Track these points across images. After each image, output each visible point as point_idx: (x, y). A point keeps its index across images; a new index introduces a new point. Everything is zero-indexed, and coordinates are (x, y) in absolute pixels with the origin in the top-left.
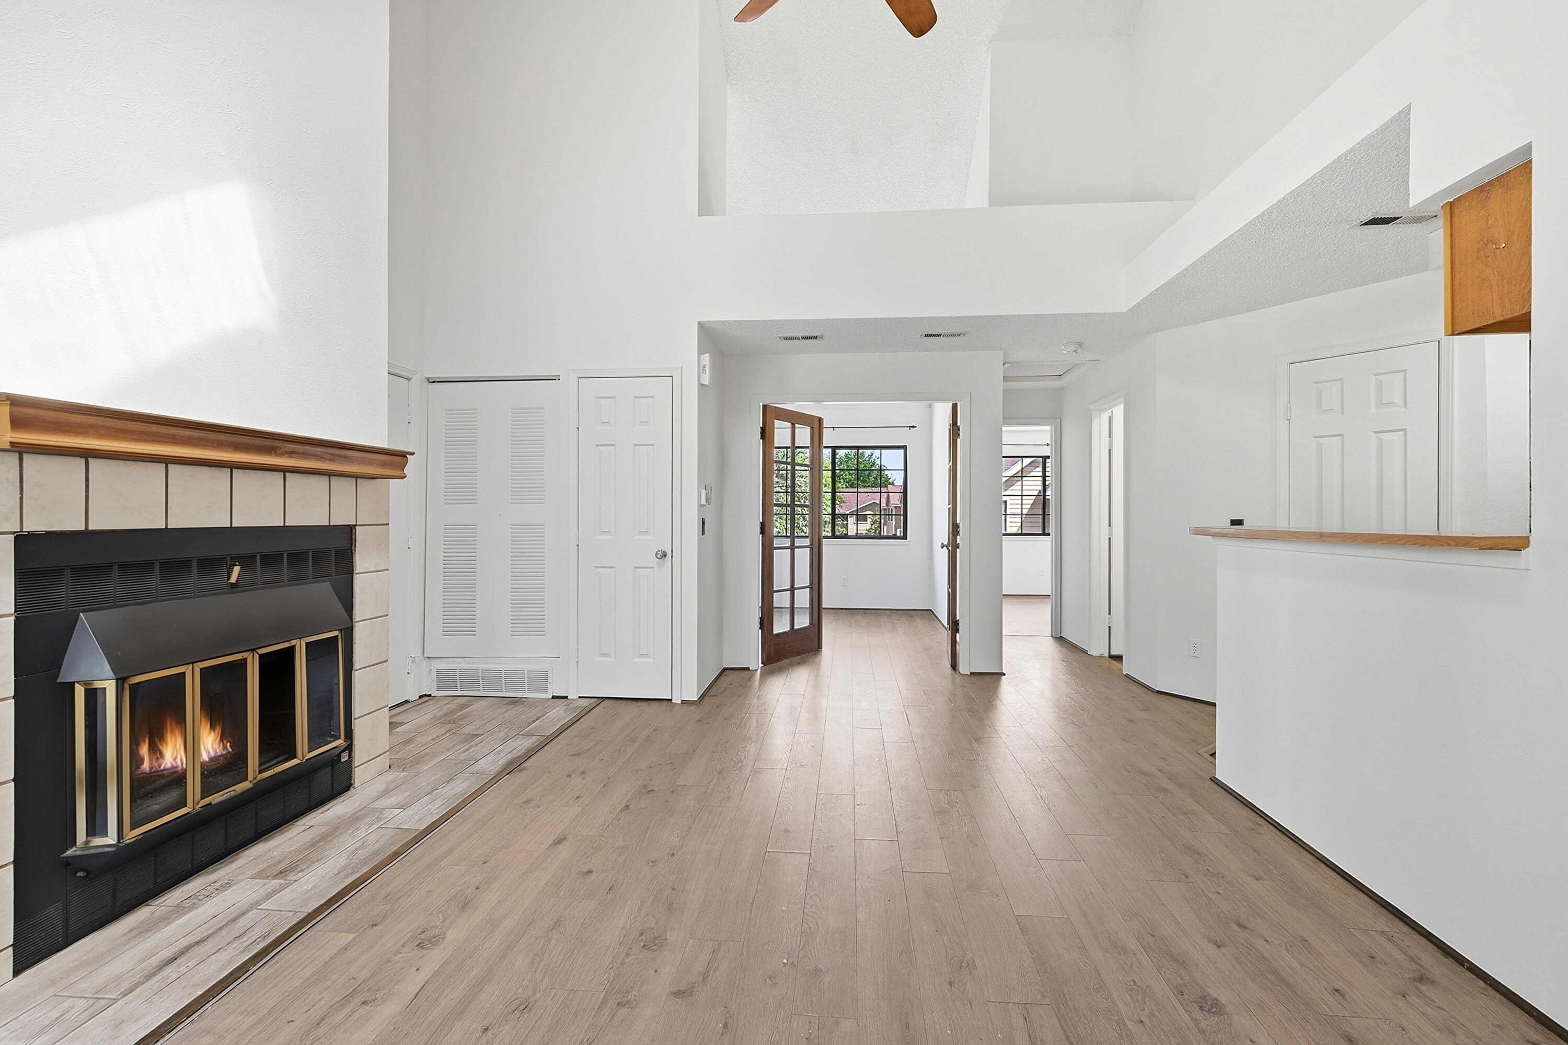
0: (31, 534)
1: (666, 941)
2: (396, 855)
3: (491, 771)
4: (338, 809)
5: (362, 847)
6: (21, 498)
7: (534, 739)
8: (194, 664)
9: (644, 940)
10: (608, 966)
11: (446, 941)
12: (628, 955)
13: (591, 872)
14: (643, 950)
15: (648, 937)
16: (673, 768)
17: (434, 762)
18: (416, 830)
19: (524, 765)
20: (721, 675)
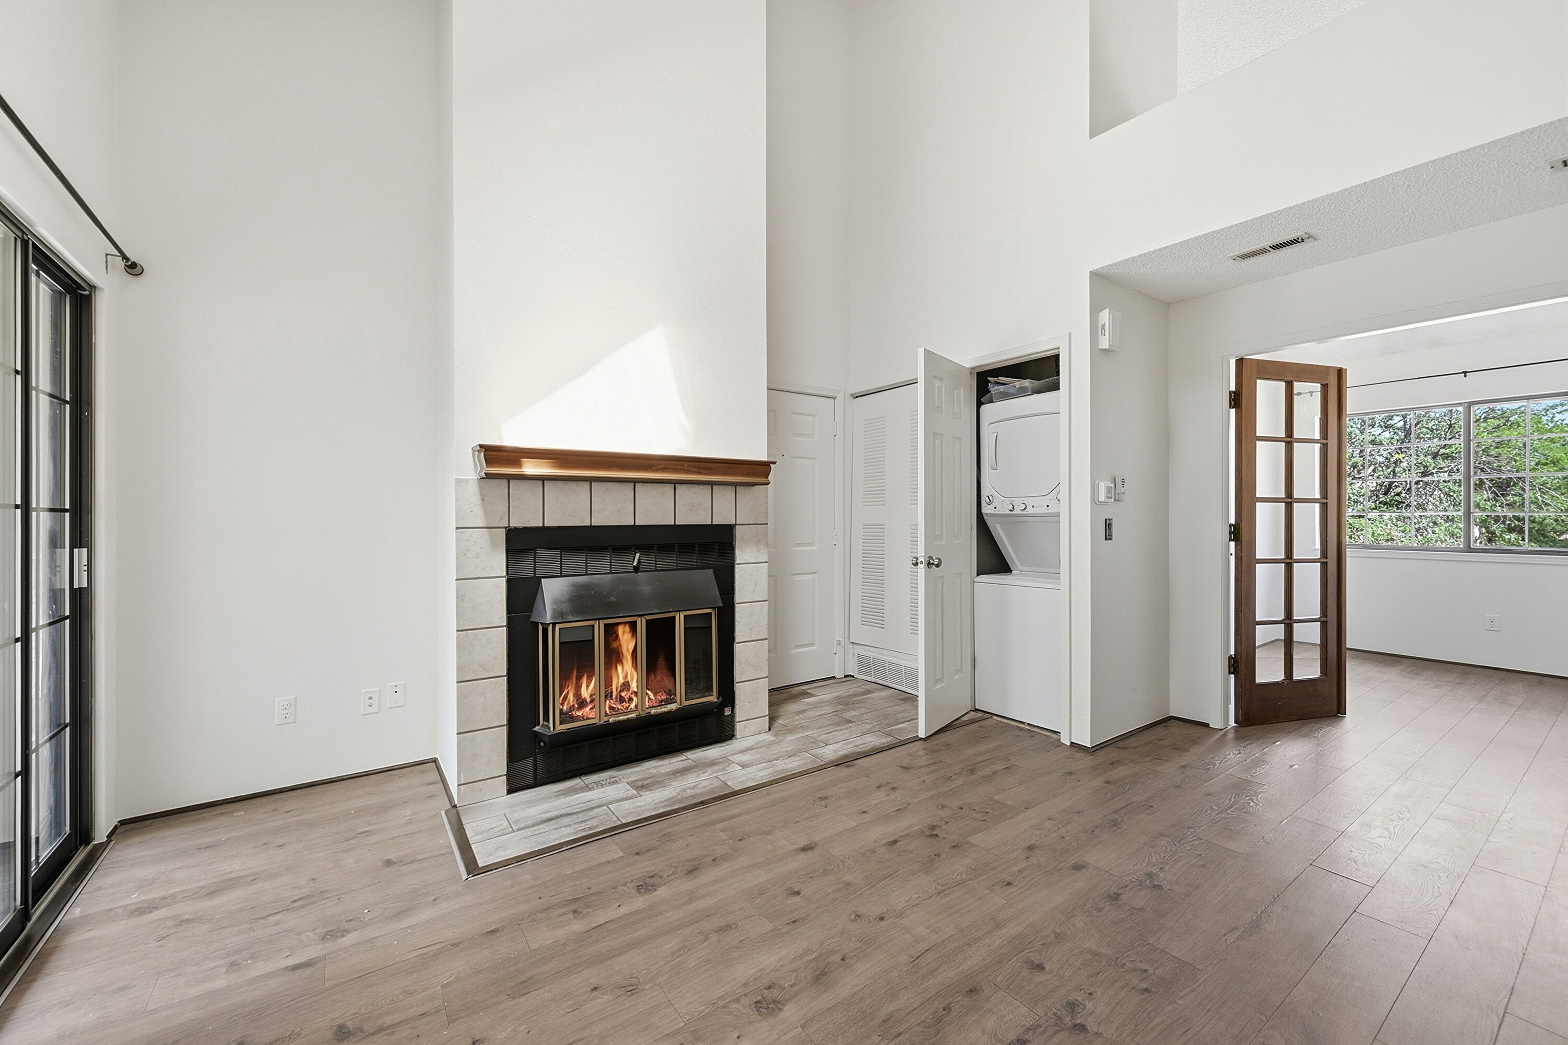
0: (516, 529)
1: (779, 1011)
2: (702, 803)
3: (825, 758)
4: (712, 752)
5: (692, 788)
6: (509, 507)
7: (889, 739)
8: (600, 621)
9: (765, 995)
10: (712, 1000)
11: (656, 893)
12: (737, 1000)
13: (798, 893)
14: (753, 1005)
15: (771, 995)
16: (983, 819)
17: (798, 736)
18: (733, 789)
19: (855, 762)
20: (1160, 724)
